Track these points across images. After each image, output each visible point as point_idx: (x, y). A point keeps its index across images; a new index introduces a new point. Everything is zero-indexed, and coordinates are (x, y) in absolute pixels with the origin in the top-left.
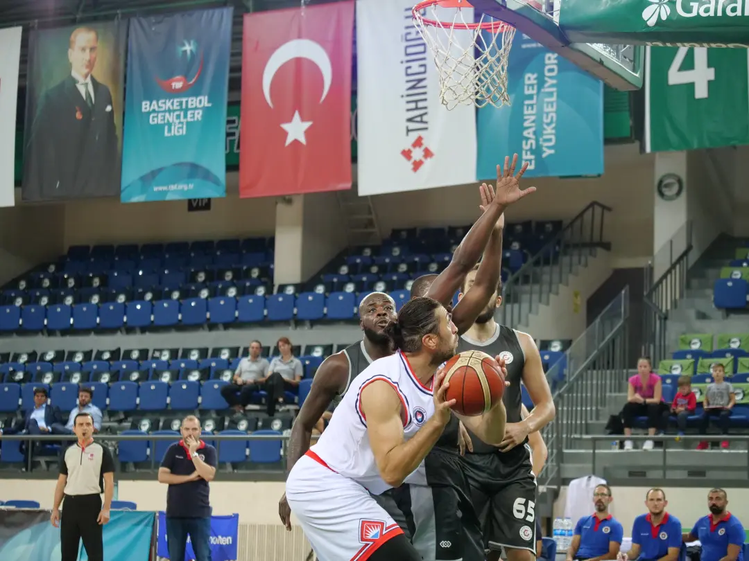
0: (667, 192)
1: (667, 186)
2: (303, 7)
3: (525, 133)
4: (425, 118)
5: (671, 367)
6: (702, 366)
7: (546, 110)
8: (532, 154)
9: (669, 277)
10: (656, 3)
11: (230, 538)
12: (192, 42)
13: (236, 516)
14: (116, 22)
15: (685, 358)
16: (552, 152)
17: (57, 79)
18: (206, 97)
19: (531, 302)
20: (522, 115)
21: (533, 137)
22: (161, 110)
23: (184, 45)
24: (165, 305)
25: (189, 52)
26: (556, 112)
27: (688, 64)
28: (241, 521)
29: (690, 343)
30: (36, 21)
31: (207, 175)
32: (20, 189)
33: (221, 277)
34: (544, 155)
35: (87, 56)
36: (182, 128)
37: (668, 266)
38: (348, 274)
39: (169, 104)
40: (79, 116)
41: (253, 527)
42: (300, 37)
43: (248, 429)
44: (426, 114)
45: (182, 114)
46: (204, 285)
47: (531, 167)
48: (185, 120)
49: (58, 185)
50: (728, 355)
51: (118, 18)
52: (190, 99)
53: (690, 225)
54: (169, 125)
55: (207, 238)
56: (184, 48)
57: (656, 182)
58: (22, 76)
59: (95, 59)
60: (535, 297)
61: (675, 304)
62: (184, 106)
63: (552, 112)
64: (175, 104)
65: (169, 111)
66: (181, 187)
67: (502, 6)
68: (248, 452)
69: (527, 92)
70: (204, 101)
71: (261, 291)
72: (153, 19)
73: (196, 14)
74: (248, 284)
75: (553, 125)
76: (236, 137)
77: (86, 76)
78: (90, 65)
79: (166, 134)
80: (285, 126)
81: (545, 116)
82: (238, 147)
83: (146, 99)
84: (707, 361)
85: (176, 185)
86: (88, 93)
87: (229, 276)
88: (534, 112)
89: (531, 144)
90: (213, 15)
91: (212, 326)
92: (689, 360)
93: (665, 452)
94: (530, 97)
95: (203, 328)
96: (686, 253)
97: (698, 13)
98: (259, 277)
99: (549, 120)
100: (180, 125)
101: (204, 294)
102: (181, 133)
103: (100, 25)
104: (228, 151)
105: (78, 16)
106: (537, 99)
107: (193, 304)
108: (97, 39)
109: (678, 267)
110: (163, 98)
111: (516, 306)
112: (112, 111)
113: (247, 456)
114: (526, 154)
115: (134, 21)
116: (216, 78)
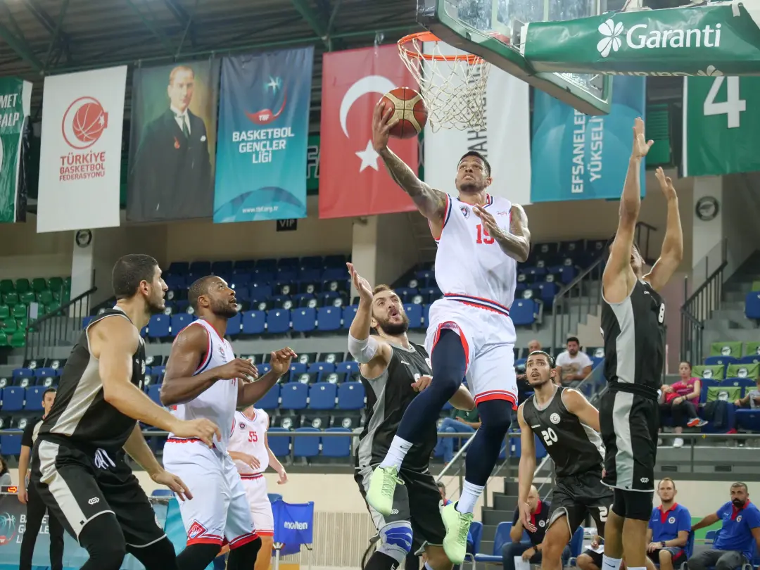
0: (704, 213)
1: (705, 207)
2: (376, 46)
3: (575, 160)
4: (485, 147)
5: (703, 372)
6: (731, 370)
7: (593, 139)
8: (580, 178)
9: (705, 290)
10: (609, 36)
11: (306, 524)
12: (277, 79)
13: (312, 504)
14: (210, 61)
15: (716, 363)
16: (599, 176)
17: (158, 113)
18: (290, 128)
19: (580, 313)
20: (572, 143)
21: (582, 163)
22: (249, 139)
23: (270, 82)
24: (253, 315)
25: (274, 88)
26: (602, 141)
27: (722, 96)
28: (316, 509)
29: (721, 350)
30: (140, 61)
31: (290, 199)
32: (124, 211)
33: (304, 290)
34: (591, 180)
35: (184, 91)
36: (268, 156)
37: (704, 280)
38: (417, 288)
39: (256, 134)
40: (177, 145)
41: (323, 514)
42: (373, 73)
43: (322, 426)
44: (485, 142)
45: (268, 143)
46: (288, 297)
47: (580, 190)
48: (271, 149)
49: (158, 208)
50: (755, 361)
51: (212, 58)
52: (275, 130)
53: (725, 244)
54: (257, 153)
55: (294, 255)
56: (270, 84)
57: (695, 204)
58: (127, 110)
59: (191, 95)
60: (584, 308)
61: (710, 315)
62: (270, 137)
63: (599, 141)
64: (262, 134)
65: (257, 141)
66: (266, 209)
67: (466, 39)
68: (320, 447)
69: (576, 123)
70: (288, 131)
71: (338, 303)
72: (243, 58)
73: (282, 53)
74: (327, 296)
75: (600, 153)
76: (316, 165)
77: (183, 110)
78: (187, 99)
79: (254, 161)
80: (360, 154)
81: (592, 144)
82: (318, 174)
83: (236, 130)
84: (736, 366)
85: (262, 208)
86: (185, 125)
87: (311, 289)
88: (583, 140)
89: (580, 170)
90: (296, 54)
91: (295, 335)
92: (720, 365)
93: (692, 449)
94: (580, 127)
95: (287, 336)
96: (721, 269)
97: (646, 45)
98: (337, 290)
99: (595, 149)
100: (267, 154)
101: (288, 305)
102: (267, 161)
103: (196, 64)
104: (309, 177)
105: (176, 56)
106: (586, 127)
107: (278, 315)
108: (193, 75)
109: (713, 281)
110: (251, 129)
111: (566, 317)
112: (206, 141)
113: (320, 451)
114: (575, 179)
115: (226, 61)
116: (298, 111)
